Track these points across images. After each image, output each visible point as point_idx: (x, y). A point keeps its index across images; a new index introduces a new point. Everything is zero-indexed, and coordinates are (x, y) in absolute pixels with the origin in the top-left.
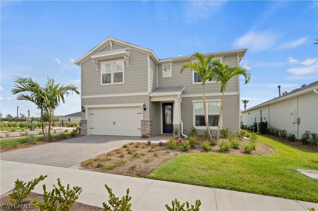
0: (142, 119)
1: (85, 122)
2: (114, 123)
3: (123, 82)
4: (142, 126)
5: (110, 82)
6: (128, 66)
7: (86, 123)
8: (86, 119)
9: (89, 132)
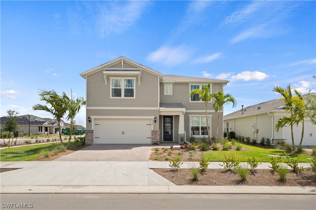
0: (152, 129)
1: (91, 131)
2: (123, 133)
3: (134, 97)
4: (152, 135)
5: (120, 96)
6: (139, 84)
7: (93, 133)
8: (93, 129)
9: (96, 141)
